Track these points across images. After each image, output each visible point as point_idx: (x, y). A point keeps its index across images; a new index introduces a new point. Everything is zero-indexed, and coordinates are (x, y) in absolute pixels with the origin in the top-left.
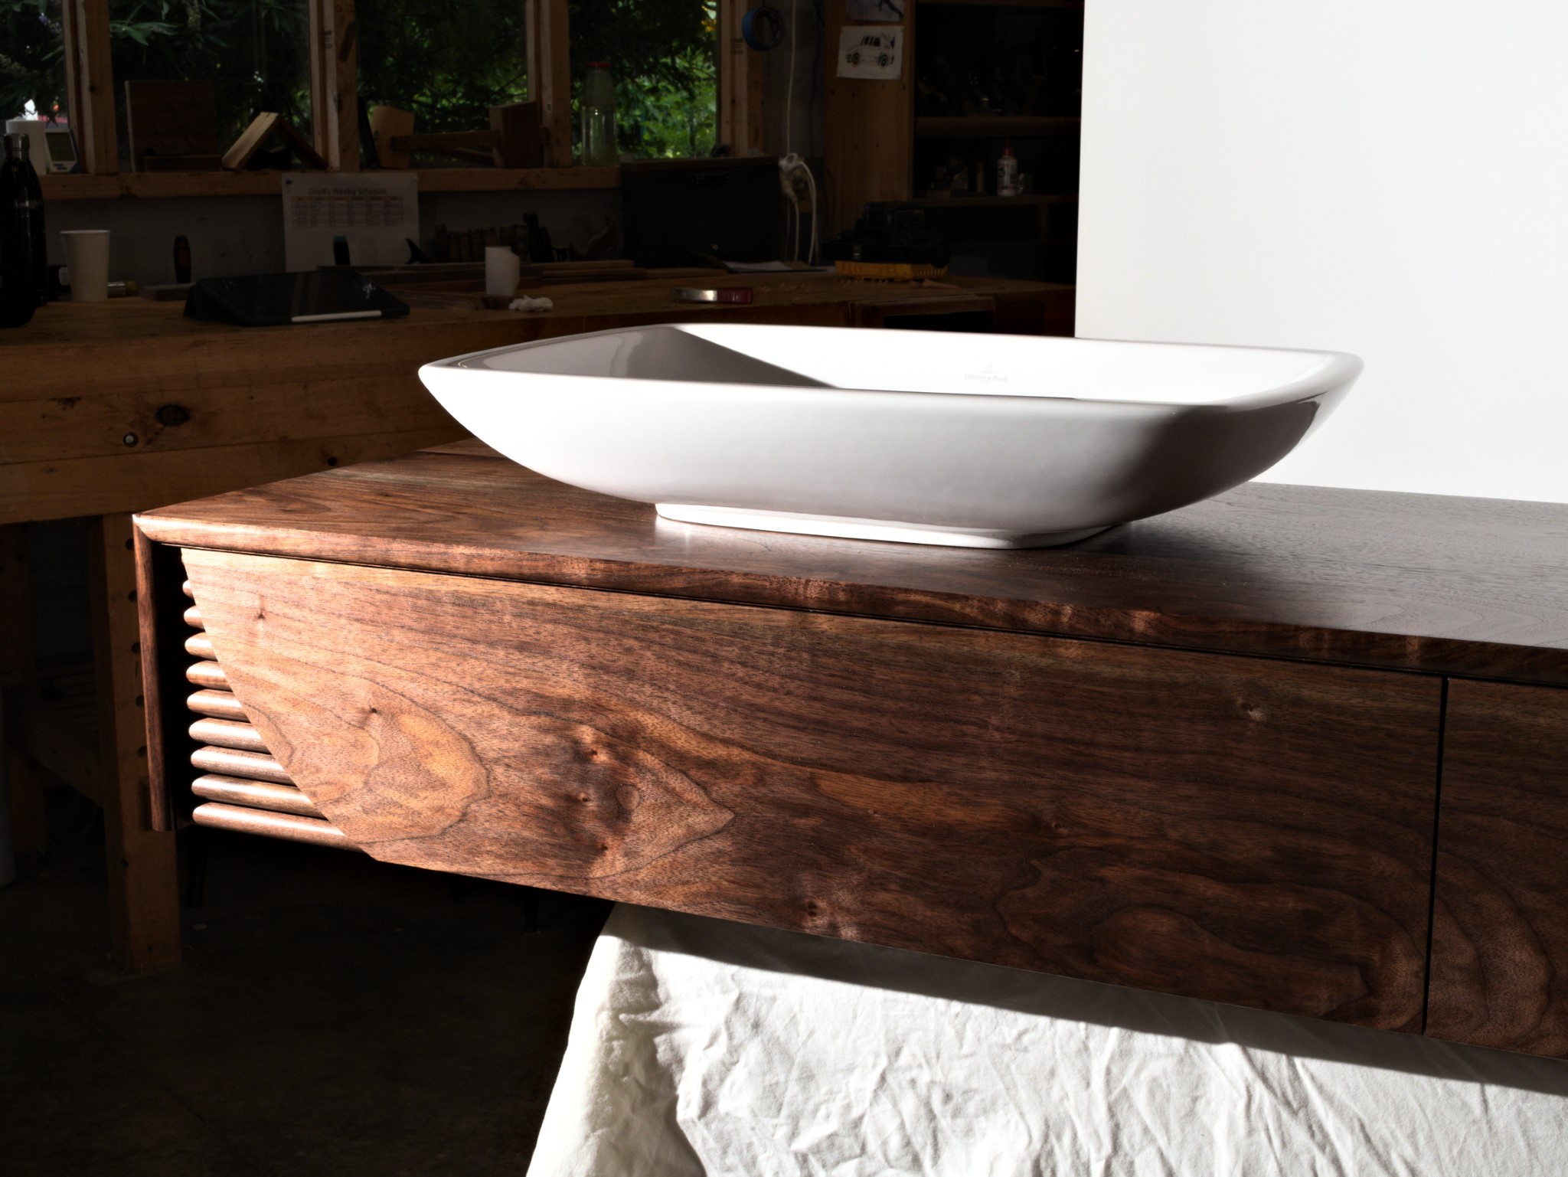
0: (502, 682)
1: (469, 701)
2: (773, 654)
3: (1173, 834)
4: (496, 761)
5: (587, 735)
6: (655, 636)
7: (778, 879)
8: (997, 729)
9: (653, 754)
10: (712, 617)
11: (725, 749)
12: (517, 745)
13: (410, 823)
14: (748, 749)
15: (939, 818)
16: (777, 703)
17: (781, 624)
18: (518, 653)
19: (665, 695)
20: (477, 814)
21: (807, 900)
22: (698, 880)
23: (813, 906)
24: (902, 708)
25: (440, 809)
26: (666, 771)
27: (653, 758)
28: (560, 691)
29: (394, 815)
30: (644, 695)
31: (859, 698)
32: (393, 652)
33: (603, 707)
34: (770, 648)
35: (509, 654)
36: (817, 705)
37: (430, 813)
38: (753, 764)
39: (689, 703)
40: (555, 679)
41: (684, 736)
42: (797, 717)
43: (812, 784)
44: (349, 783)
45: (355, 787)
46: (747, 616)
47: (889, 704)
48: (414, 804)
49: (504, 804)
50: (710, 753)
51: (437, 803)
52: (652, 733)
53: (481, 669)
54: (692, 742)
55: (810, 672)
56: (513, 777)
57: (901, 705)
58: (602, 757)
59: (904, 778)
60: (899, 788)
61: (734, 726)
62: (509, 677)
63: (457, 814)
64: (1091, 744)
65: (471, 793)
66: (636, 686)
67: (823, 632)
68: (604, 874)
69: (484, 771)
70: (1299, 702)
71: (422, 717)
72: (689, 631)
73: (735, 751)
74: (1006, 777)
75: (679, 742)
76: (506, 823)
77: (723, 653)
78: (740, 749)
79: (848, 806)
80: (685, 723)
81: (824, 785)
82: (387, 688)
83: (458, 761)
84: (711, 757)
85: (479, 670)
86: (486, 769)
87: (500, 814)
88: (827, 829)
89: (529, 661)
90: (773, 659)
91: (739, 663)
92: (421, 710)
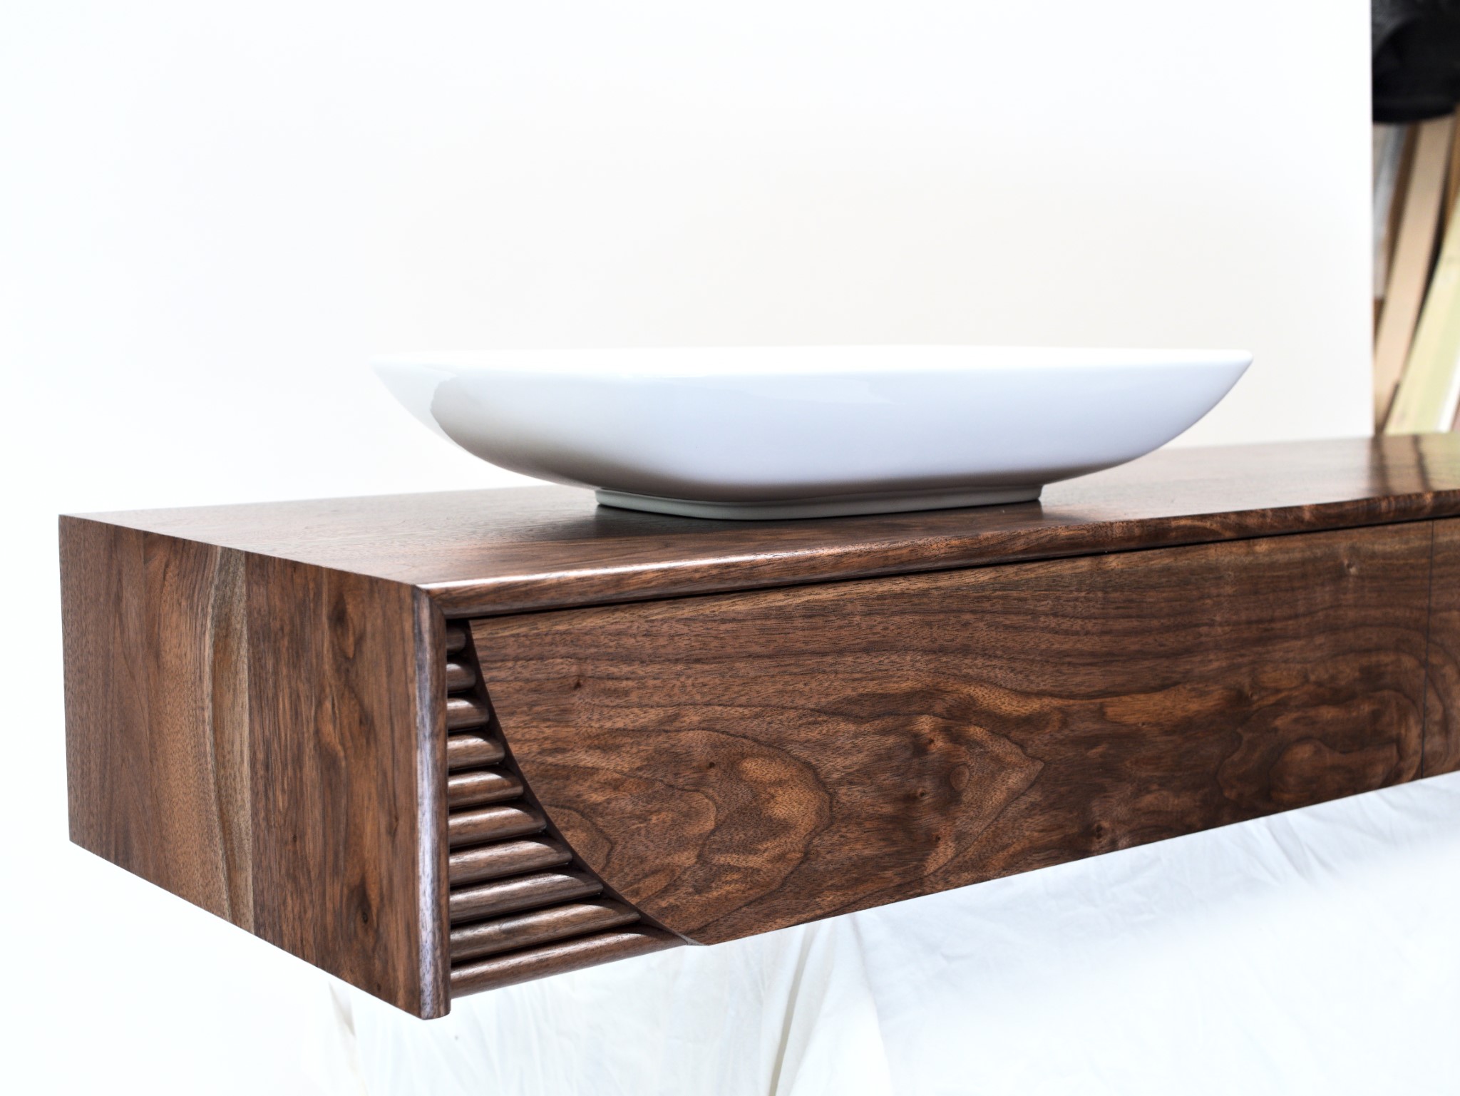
0: (849, 692)
1: (814, 723)
2: (1076, 599)
3: (1312, 678)
4: (839, 783)
5: (925, 724)
6: (987, 605)
7: (1075, 814)
8: (1221, 625)
9: (981, 727)
10: (1033, 575)
11: (1039, 702)
12: (861, 756)
13: (748, 886)
14: (1056, 697)
15: (1184, 714)
16: (1079, 646)
17: (1084, 569)
18: (865, 656)
19: (993, 663)
20: (819, 849)
21: (1096, 825)
22: (1015, 840)
23: (1100, 828)
24: (1162, 624)
25: (781, 857)
26: (991, 740)
27: (982, 730)
28: (904, 685)
29: (730, 883)
30: (977, 668)
31: (1135, 623)
32: (736, 689)
33: (941, 690)
34: (1075, 594)
35: (858, 658)
36: (1106, 638)
37: (770, 866)
38: (1060, 709)
39: (1013, 665)
40: (899, 673)
41: (1007, 699)
42: (1092, 654)
43: (1100, 714)
44: (680, 863)
45: (687, 866)
46: (1059, 568)
47: (1155, 623)
48: (754, 861)
49: (846, 827)
50: (1027, 710)
51: (778, 851)
52: (981, 705)
53: (829, 683)
54: (1014, 704)
55: (1103, 609)
56: (857, 793)
57: (1162, 621)
58: (940, 744)
59: (1162, 687)
60: (1158, 697)
61: (1046, 677)
62: (856, 684)
63: (798, 856)
64: (1272, 620)
65: (813, 827)
66: (970, 660)
67: (1112, 570)
68: (938, 867)
69: (827, 797)
70: (1373, 555)
71: (765, 756)
72: (1015, 594)
73: (1046, 701)
74: (1224, 664)
75: (1003, 707)
76: (847, 848)
77: (1040, 609)
78: (1050, 698)
79: (1125, 725)
80: (1009, 687)
81: (1110, 711)
82: (728, 734)
83: (801, 795)
84: (1027, 712)
85: (826, 684)
86: (829, 794)
87: (842, 839)
88: (1111, 752)
89: (876, 661)
90: (1077, 603)
91: (1052, 614)
92: (764, 748)
